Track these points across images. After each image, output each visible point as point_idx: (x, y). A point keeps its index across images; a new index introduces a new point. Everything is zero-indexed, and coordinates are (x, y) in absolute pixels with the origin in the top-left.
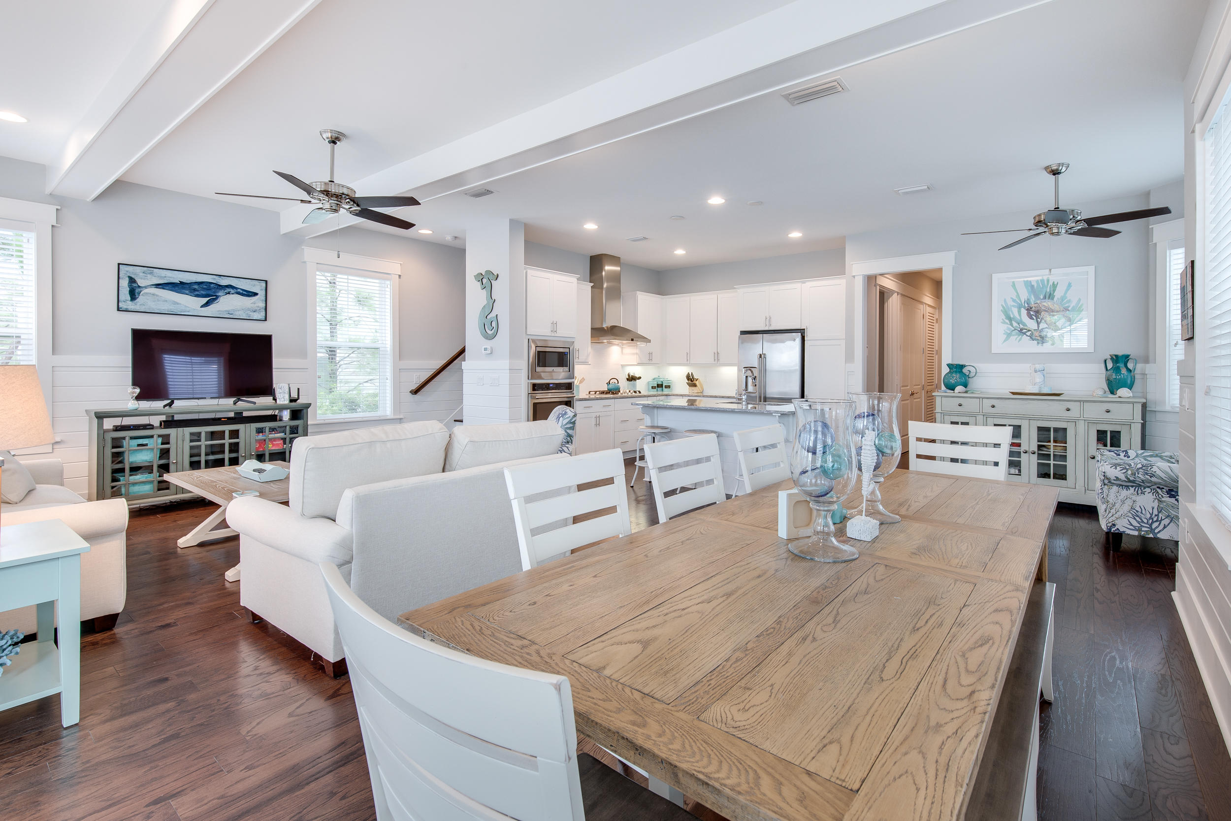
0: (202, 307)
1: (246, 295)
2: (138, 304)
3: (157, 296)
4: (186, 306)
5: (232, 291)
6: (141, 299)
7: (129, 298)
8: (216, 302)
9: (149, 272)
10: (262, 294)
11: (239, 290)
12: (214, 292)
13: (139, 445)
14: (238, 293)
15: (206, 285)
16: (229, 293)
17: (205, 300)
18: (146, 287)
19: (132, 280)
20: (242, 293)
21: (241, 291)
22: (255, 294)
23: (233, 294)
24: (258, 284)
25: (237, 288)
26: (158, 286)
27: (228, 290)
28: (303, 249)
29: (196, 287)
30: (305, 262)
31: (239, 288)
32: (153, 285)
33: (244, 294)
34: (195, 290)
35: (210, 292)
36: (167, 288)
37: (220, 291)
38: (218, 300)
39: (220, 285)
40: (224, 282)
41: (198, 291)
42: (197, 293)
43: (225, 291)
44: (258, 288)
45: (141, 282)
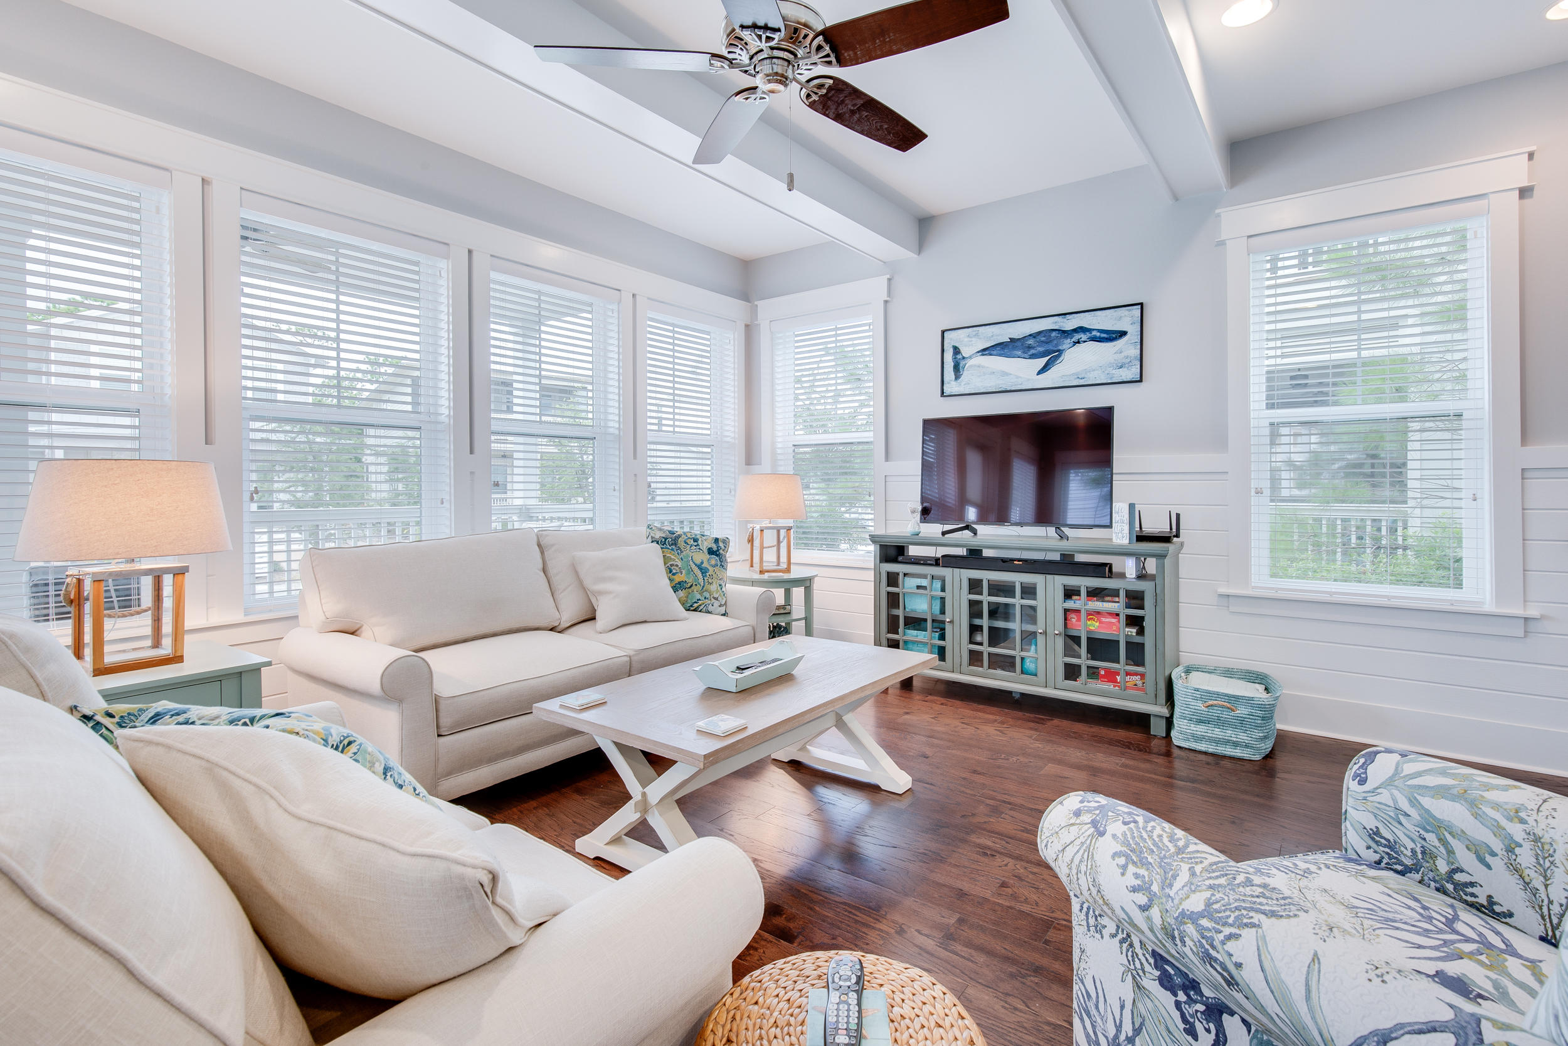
0: (1039, 373)
1: (1107, 339)
2: (962, 384)
3: (983, 367)
4: (1018, 377)
5: (1084, 337)
6: (965, 375)
7: (954, 377)
8: (1058, 362)
9: (974, 333)
10: (1133, 330)
11: (1094, 333)
12: (1057, 345)
13: (919, 587)
14: (1094, 339)
15: (1044, 337)
16: (1078, 342)
17: (1045, 360)
18: (970, 357)
19: (956, 351)
20: (1100, 338)
21: (1098, 334)
22: (1123, 334)
23: (1085, 342)
24: (1127, 313)
25: (1090, 330)
26: (985, 351)
27: (1077, 337)
28: (1219, 215)
29: (1031, 342)
30: (1222, 243)
31: (1094, 330)
32: (978, 352)
33: (1104, 338)
34: (1030, 347)
35: (1050, 347)
36: (995, 352)
37: (1065, 341)
38: (1061, 359)
39: (1064, 332)
40: (1070, 324)
41: (1033, 348)
42: (1032, 351)
43: (1073, 340)
44: (1126, 321)
45: (965, 351)
